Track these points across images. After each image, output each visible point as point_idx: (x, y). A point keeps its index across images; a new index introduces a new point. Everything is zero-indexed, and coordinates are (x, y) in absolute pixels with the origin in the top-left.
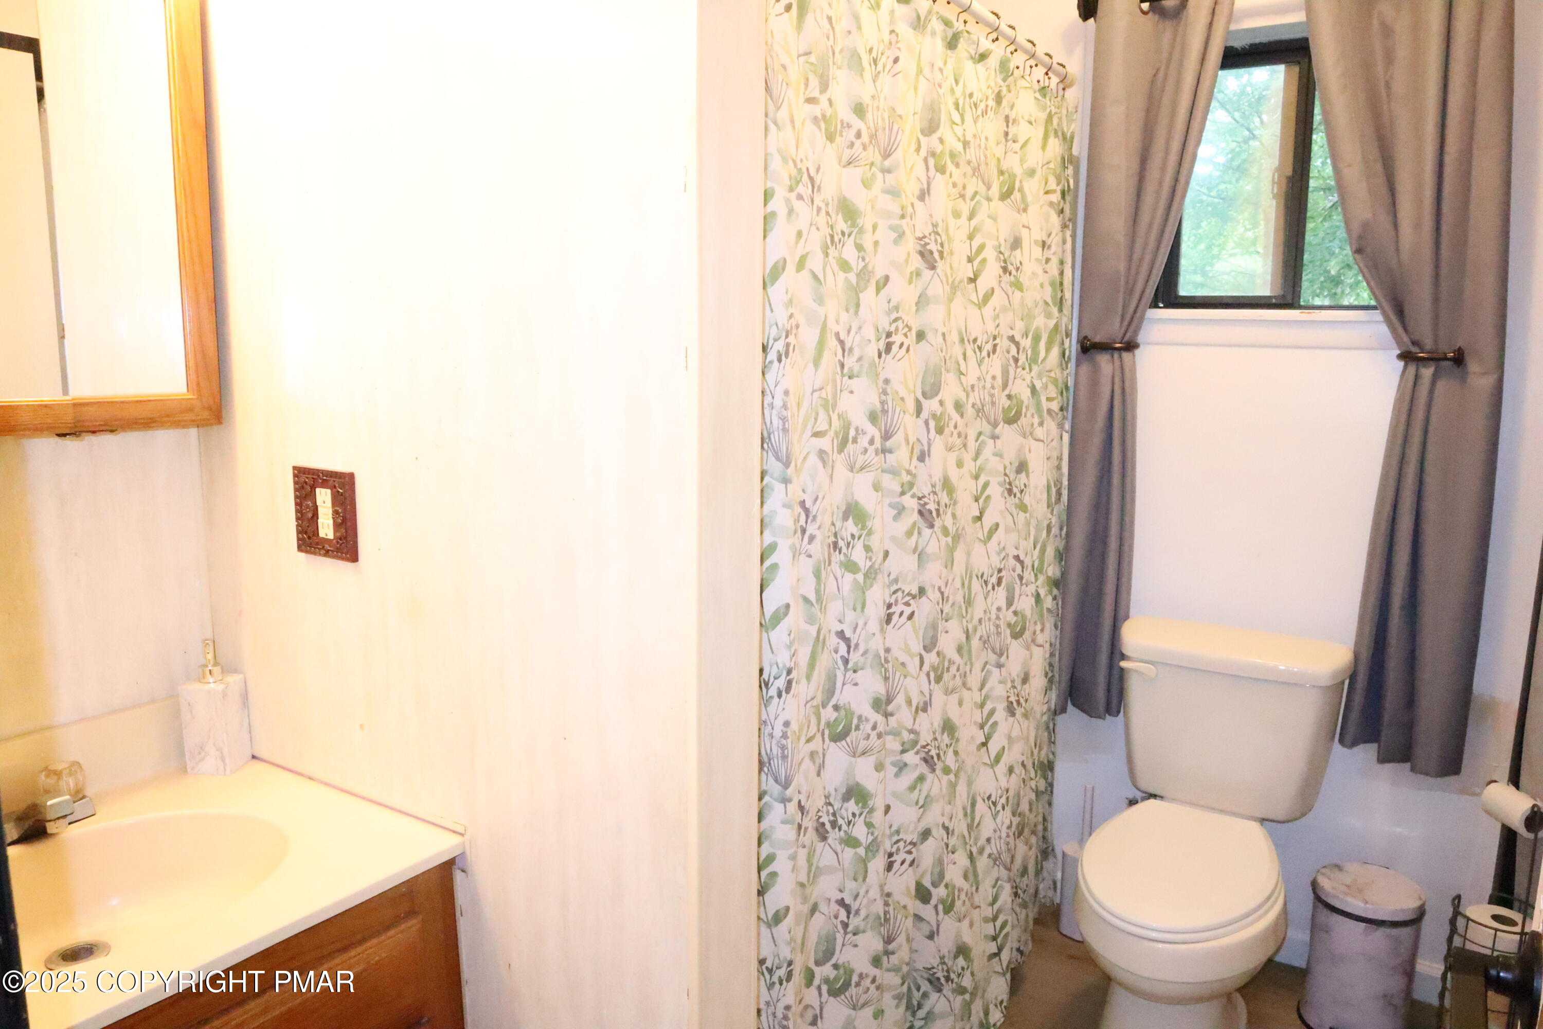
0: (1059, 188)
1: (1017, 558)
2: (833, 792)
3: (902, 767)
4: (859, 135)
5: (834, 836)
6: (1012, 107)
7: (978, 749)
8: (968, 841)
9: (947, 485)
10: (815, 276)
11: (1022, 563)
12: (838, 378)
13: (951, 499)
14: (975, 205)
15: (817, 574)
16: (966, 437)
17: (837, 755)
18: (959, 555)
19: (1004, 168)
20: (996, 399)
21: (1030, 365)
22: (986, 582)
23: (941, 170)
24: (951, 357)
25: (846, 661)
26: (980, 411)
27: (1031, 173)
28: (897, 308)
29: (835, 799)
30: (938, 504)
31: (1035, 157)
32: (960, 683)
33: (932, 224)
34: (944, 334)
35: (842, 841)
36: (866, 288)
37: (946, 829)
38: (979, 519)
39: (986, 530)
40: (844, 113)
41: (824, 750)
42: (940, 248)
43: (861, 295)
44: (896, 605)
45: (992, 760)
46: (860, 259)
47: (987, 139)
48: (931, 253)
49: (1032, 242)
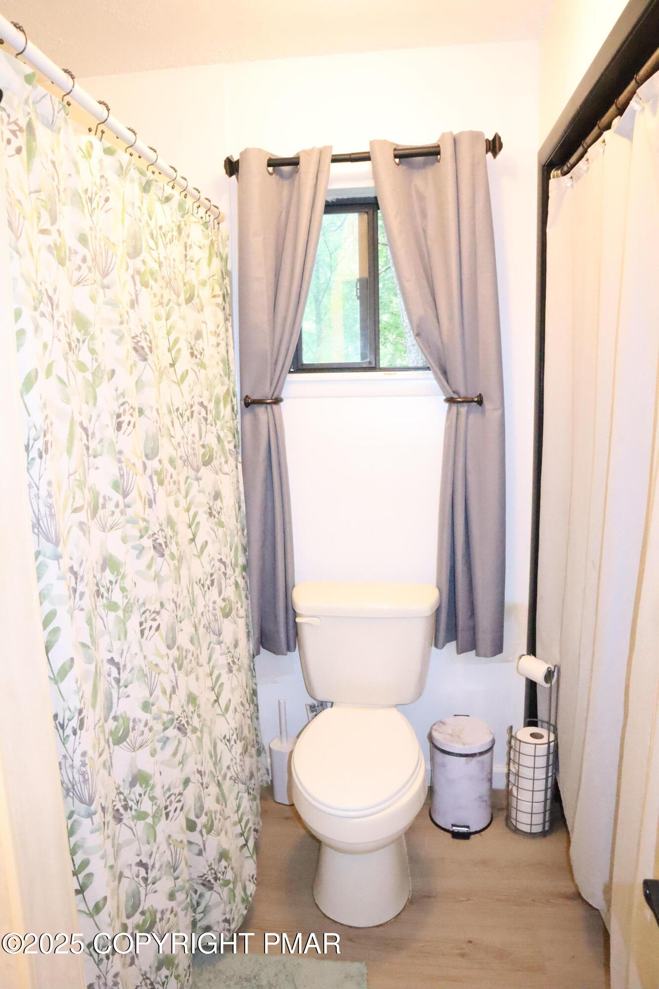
0: (221, 293)
1: (221, 560)
2: (121, 783)
3: (165, 741)
4: (84, 260)
5: (127, 816)
6: (188, 236)
7: (213, 706)
8: (215, 774)
9: (170, 522)
10: (61, 381)
11: (224, 564)
12: (85, 458)
13: (173, 532)
14: (169, 310)
15: (89, 622)
16: (179, 483)
17: (121, 754)
18: (184, 572)
19: (186, 280)
20: (196, 451)
21: (215, 421)
22: (203, 585)
23: (146, 285)
24: (163, 425)
25: (118, 681)
26: (186, 461)
27: (204, 284)
28: (123, 395)
29: (124, 788)
30: (166, 538)
31: (205, 272)
32: (196, 664)
33: (142, 326)
34: (157, 410)
35: (134, 818)
36: (100, 384)
37: (200, 772)
38: (193, 540)
39: (199, 547)
40: (71, 242)
41: (110, 753)
42: (149, 345)
43: (97, 389)
44: (146, 622)
45: (223, 711)
46: (94, 361)
47: (174, 260)
48: (143, 348)
49: (209, 333)
